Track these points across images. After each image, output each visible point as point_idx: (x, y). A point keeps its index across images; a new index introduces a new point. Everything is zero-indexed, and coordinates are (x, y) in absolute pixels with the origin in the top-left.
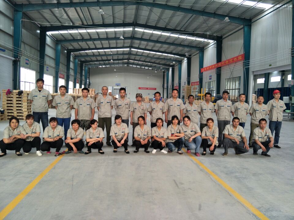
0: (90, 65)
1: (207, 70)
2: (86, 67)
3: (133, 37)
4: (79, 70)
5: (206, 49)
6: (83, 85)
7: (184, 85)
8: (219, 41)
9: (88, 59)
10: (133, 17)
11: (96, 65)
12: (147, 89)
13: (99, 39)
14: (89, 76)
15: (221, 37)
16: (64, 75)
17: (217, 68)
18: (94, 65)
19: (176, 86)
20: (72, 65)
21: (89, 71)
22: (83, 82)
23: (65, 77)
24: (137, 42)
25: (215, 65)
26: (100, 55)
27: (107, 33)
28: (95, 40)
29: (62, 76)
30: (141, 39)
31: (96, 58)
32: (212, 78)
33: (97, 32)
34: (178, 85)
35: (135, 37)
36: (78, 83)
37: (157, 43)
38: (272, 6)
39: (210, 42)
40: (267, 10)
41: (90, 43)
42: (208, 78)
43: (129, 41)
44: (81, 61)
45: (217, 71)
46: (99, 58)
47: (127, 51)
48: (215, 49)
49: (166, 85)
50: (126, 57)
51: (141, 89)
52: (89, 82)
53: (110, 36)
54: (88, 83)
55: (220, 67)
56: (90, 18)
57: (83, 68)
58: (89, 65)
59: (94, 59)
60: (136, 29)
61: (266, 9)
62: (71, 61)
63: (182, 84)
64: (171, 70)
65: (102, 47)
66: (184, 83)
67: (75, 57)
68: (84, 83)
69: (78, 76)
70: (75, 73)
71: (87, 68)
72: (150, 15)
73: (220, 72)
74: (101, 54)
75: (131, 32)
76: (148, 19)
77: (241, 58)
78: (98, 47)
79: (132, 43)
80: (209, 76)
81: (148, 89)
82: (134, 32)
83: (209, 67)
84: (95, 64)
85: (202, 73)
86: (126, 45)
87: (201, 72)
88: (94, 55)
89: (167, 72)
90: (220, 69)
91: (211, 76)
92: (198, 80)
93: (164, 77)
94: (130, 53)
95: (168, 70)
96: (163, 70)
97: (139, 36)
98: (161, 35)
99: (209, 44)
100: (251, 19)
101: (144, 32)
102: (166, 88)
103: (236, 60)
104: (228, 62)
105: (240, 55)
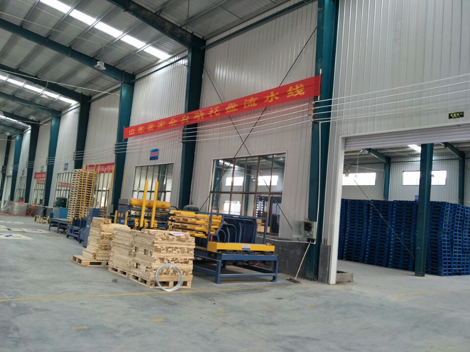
1: (145, 132)
7: (61, 171)
15: (203, 41)
17: (187, 126)
19: (39, 171)
25: (178, 118)
32: (159, 157)
34: (45, 170)
45: (187, 135)
49: (10, 169)
63: (58, 168)
64: (28, 132)
66: (63, 166)
73: (195, 138)
77: (300, 93)
80: (150, 151)
83: (156, 123)
85: (126, 140)
87: (125, 138)
89: (18, 138)
91: (158, 150)
92: (112, 159)
95: (22, 132)
96: (8, 134)
102: (10, 176)
103: (277, 98)
104: (236, 107)
105: (299, 83)
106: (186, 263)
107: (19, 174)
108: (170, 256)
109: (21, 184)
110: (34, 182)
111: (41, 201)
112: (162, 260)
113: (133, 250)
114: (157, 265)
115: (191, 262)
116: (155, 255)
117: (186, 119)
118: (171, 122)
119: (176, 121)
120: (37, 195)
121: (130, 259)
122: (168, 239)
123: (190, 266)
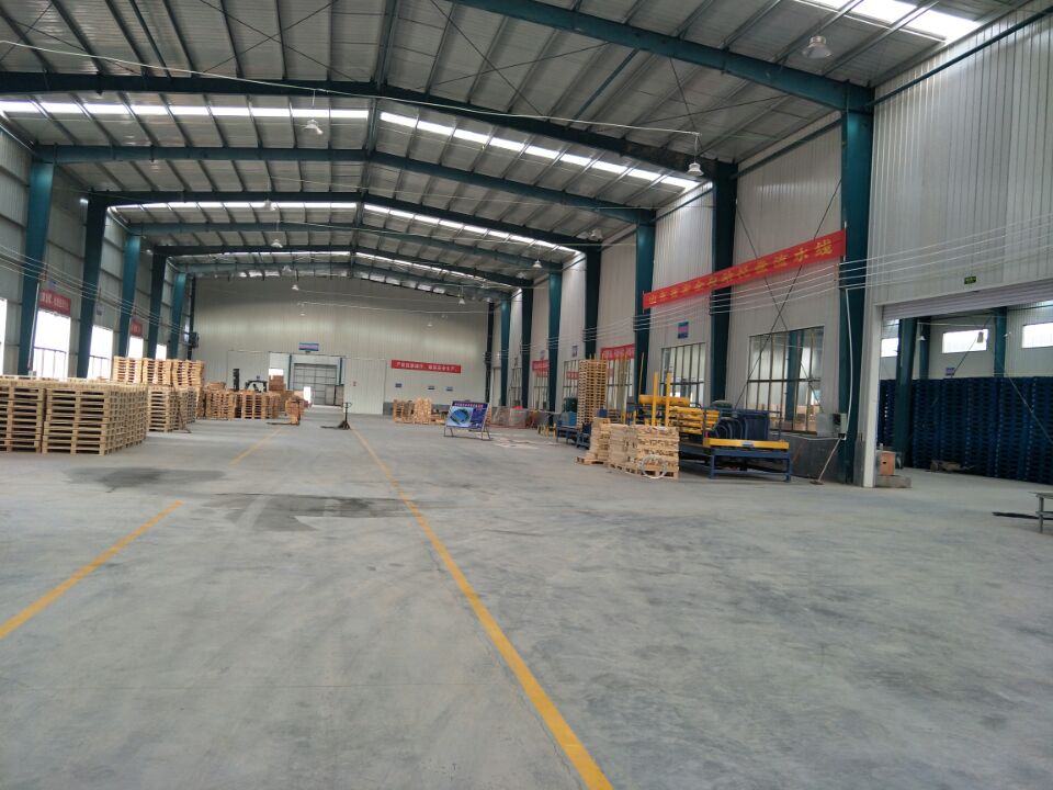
0: (198, 264)
1: (669, 299)
2: (179, 273)
3: (371, 150)
4: (143, 280)
5: (667, 218)
6: (162, 343)
7: (569, 357)
8: (726, 182)
9: (186, 239)
10: (371, 53)
11: (220, 269)
12: (425, 367)
13: (227, 151)
14: (192, 310)
15: (733, 167)
16: (69, 301)
17: (717, 292)
18: (213, 269)
19: (538, 359)
20: (110, 260)
21: (194, 289)
22: (164, 333)
23: (77, 308)
24: (389, 173)
25: (705, 279)
26: (233, 224)
27: (257, 124)
28: (206, 153)
29: (59, 302)
30: (406, 163)
31: (221, 237)
32: (690, 333)
33: (216, 120)
34: (547, 357)
35: (378, 149)
36: (138, 335)
37: (471, 182)
38: (977, 25)
39: (683, 189)
40: (952, 46)
41: (188, 166)
42: (675, 332)
43: (355, 168)
44: (156, 248)
45: (716, 304)
46: (233, 238)
47: (346, 212)
48: (709, 215)
49: (497, 356)
50: (345, 237)
51: (400, 367)
52: (193, 336)
53: (272, 142)
54: (186, 336)
55: (729, 289)
56: (178, 45)
57: (167, 276)
58: (192, 265)
59: (210, 238)
60: (386, 117)
61: (947, 43)
62: (109, 243)
63: (564, 354)
64: (518, 297)
65: (240, 190)
66: (570, 352)
67: (130, 227)
68: (167, 339)
69: (141, 306)
70: (128, 293)
71: (182, 279)
72: (444, 47)
73: (728, 308)
74: (238, 221)
75: (364, 126)
76: (437, 68)
77: (827, 251)
78: (224, 187)
79: (365, 178)
80: (677, 323)
81: (430, 367)
82: (375, 128)
83: (680, 286)
84: (217, 263)
85: (648, 311)
86: (342, 187)
87: (645, 307)
88: (209, 223)
89: (504, 307)
90: (729, 297)
91: (687, 324)
92: (631, 339)
93: (492, 324)
94: (359, 223)
95: (509, 297)
96: (488, 300)
97: (397, 149)
98: (489, 148)
99: (677, 193)
100: (872, 85)
101: (416, 132)
102: (498, 368)
103: (806, 256)
104: (767, 267)
105: (826, 237)
106: (671, 454)
107: (511, 365)
108: (655, 448)
109: (515, 381)
110: (532, 375)
111: (544, 404)
112: (647, 451)
113: (626, 445)
114: (642, 456)
115: (677, 455)
116: (640, 447)
117: (713, 282)
118: (698, 286)
119: (703, 284)
120: (538, 396)
121: (623, 454)
122: (651, 432)
123: (676, 458)
